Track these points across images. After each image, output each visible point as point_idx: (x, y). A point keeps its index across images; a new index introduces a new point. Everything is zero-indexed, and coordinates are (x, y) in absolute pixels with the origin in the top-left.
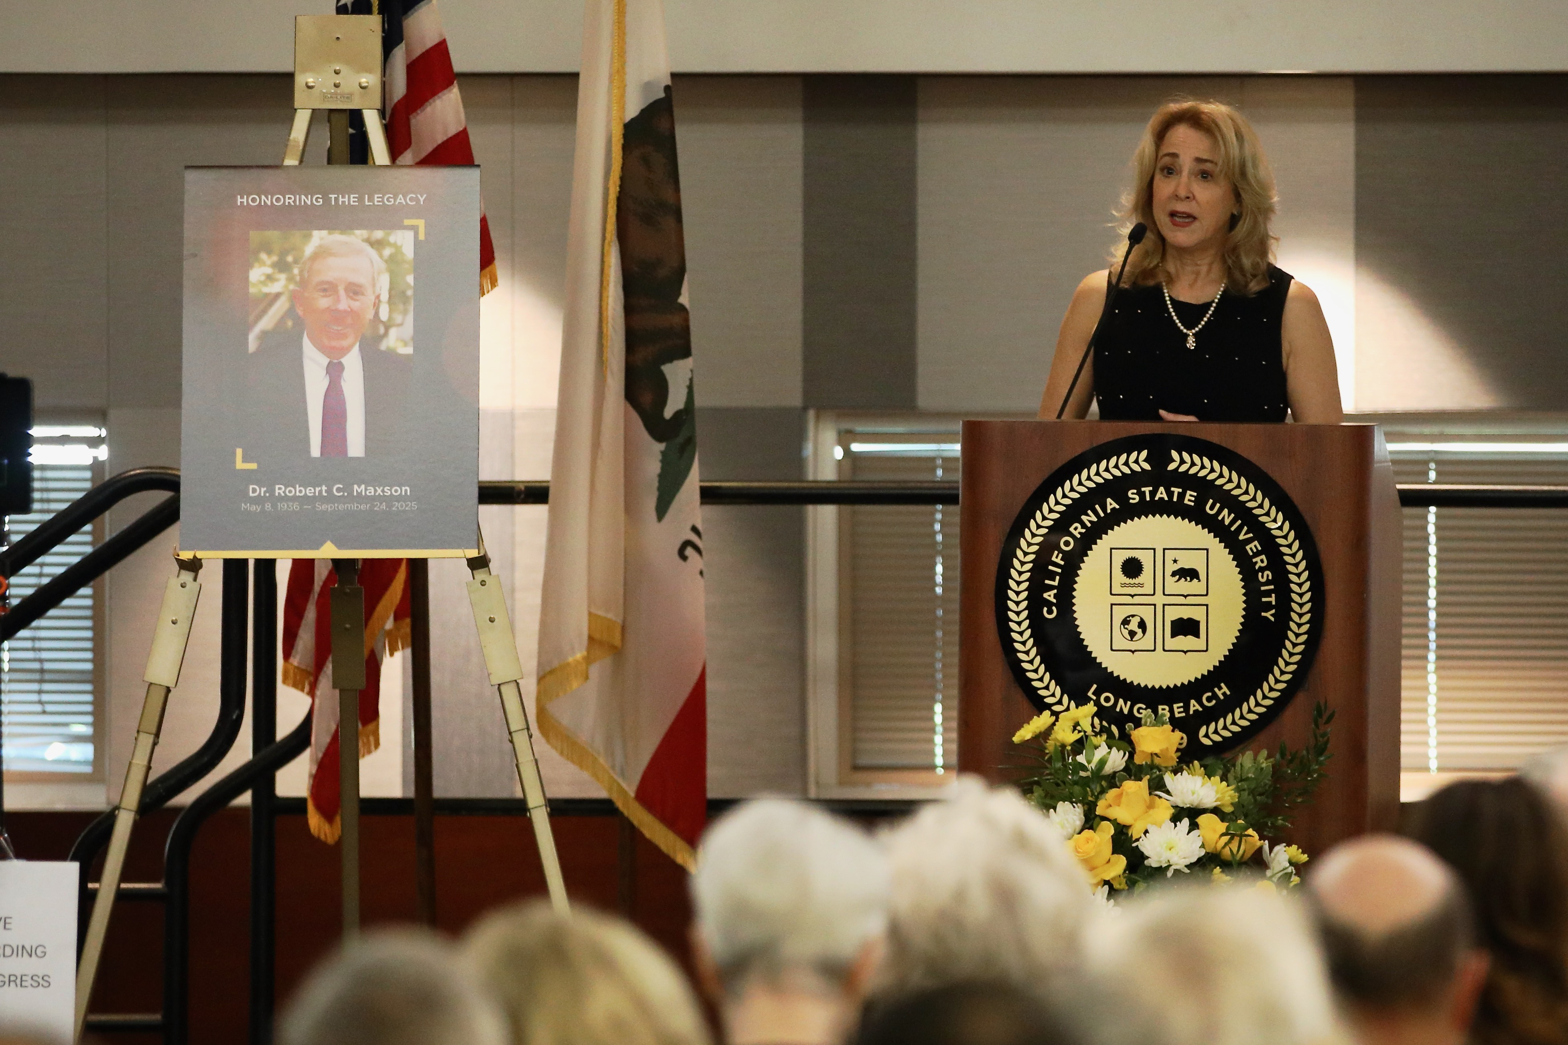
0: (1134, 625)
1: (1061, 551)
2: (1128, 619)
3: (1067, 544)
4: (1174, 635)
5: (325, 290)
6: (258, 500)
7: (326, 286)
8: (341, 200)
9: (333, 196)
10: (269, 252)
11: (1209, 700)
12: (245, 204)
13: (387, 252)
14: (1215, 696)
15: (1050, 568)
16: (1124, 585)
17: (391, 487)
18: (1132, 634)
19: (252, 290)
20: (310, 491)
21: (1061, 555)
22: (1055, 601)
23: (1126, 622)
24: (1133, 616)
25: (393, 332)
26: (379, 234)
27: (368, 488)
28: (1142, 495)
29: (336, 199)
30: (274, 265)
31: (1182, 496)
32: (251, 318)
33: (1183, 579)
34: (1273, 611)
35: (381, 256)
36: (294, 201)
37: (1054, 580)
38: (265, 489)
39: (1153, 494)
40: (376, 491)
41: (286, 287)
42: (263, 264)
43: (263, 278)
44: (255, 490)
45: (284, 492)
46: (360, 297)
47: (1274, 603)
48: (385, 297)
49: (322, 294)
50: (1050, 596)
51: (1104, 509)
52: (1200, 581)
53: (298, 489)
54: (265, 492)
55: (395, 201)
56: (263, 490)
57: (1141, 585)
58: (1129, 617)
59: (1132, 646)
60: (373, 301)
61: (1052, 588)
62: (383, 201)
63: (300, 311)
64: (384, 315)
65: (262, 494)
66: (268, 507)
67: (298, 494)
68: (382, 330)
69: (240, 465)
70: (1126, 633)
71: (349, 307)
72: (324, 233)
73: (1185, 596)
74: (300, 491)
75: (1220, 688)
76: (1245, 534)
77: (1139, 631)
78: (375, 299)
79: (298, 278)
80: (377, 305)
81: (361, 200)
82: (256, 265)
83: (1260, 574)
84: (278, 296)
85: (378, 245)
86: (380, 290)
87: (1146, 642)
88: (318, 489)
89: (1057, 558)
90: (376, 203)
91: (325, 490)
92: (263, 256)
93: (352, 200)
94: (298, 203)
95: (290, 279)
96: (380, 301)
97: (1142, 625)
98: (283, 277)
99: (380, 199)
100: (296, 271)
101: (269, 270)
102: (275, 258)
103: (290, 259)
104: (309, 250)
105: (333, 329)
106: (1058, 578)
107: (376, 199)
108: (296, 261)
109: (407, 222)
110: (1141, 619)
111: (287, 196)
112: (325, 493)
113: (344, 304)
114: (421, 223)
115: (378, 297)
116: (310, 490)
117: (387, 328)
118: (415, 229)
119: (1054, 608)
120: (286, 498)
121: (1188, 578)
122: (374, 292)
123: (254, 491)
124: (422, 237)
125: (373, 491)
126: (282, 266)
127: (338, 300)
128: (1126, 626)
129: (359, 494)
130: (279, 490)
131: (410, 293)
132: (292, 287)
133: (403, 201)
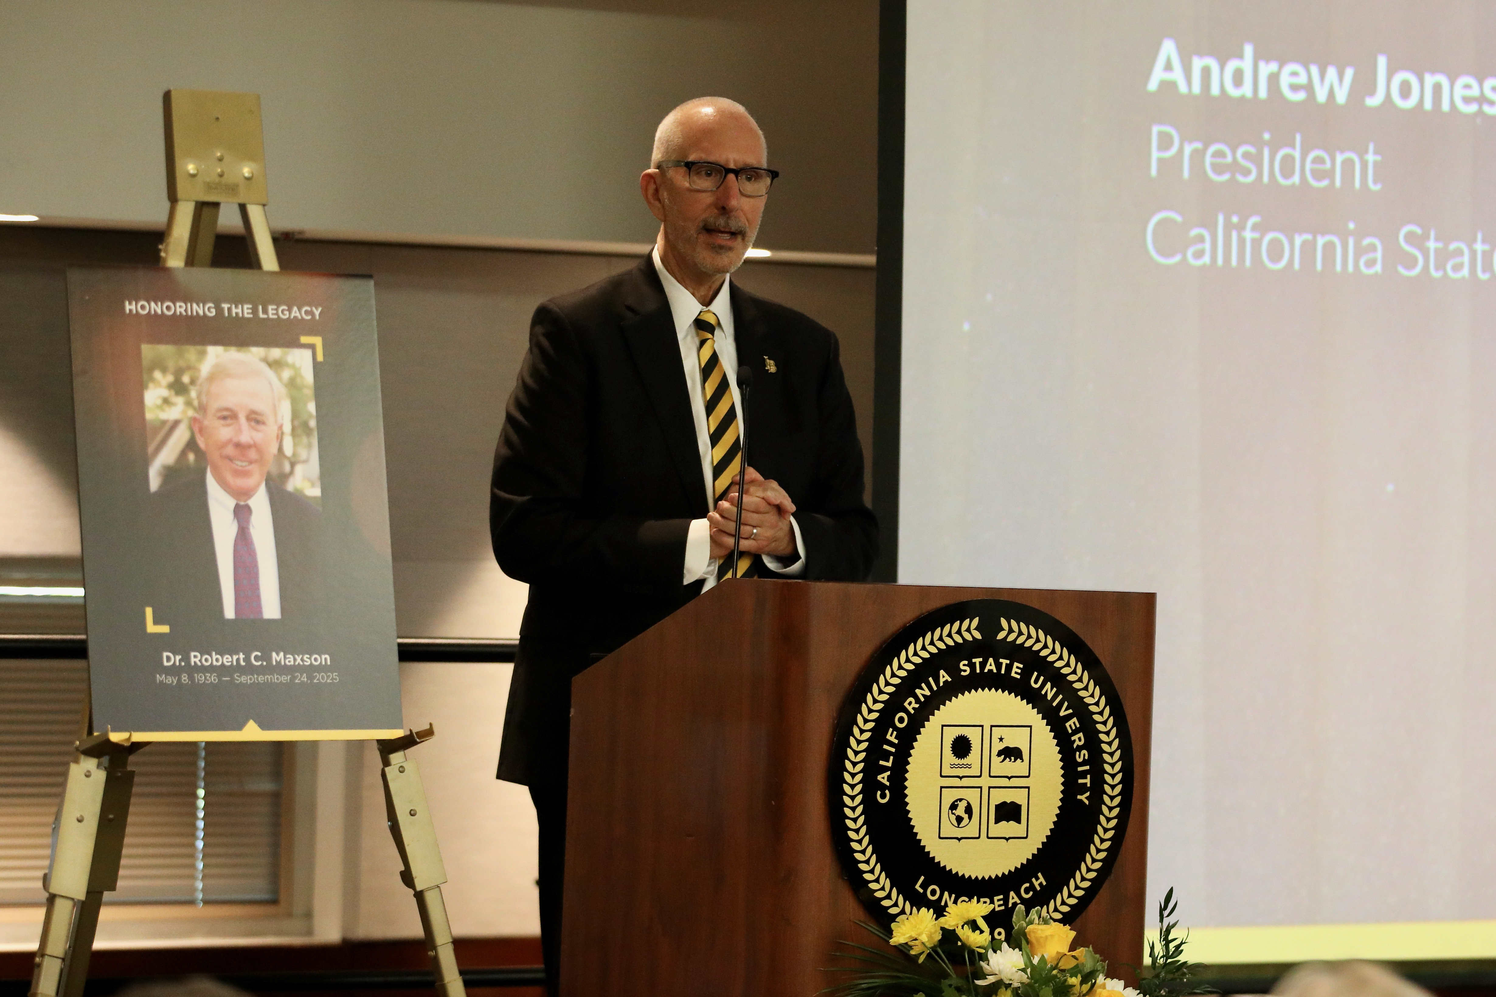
0: (960, 811)
1: (895, 728)
2: (956, 803)
3: (901, 721)
4: (997, 821)
5: (224, 418)
6: (174, 670)
7: (225, 413)
8: (234, 311)
9: (225, 306)
10: (164, 370)
11: (1027, 891)
12: (134, 312)
13: (286, 374)
14: (1032, 887)
15: (885, 747)
16: (953, 766)
17: (311, 655)
18: (959, 819)
19: (149, 416)
20: (227, 660)
21: (895, 733)
22: (888, 784)
23: (954, 807)
24: (961, 800)
25: (299, 469)
26: (276, 353)
27: (288, 656)
28: (972, 666)
29: (229, 309)
30: (171, 386)
31: (1009, 667)
32: (151, 449)
33: (1008, 759)
34: (1088, 794)
35: (280, 379)
36: (186, 310)
37: (888, 761)
38: (180, 657)
39: (983, 665)
40: (295, 660)
41: (184, 412)
42: (158, 384)
43: (159, 402)
44: (170, 659)
45: (200, 661)
46: (261, 427)
47: (1089, 785)
48: (287, 428)
49: (222, 422)
50: (883, 778)
51: (937, 682)
52: (1023, 761)
53: (214, 657)
54: (180, 661)
55: (290, 313)
56: (178, 657)
57: (969, 766)
58: (956, 801)
59: (959, 833)
60: (276, 431)
61: (885, 769)
62: (277, 314)
63: (201, 443)
64: (288, 450)
65: (178, 664)
66: (185, 678)
67: (215, 663)
68: (287, 468)
69: (152, 628)
70: (953, 818)
71: (252, 438)
72: (219, 349)
73: (1009, 778)
74: (217, 660)
75: (1037, 879)
76: (1066, 710)
77: (966, 816)
78: (278, 430)
79: (196, 403)
80: (280, 438)
81: (255, 311)
82: (151, 385)
83: (1078, 753)
84: (176, 423)
85: (276, 365)
86: (283, 420)
87: (970, 828)
88: (235, 657)
89: (891, 736)
90: (271, 316)
91: (243, 659)
92: (157, 375)
93: (246, 311)
94: (190, 313)
95: (189, 404)
96: (282, 433)
97: (969, 810)
98: (180, 400)
99: (275, 312)
100: (193, 394)
101: (165, 393)
102: (170, 378)
103: (186, 379)
104: (205, 368)
105: (237, 465)
106: (892, 758)
107: (270, 312)
108: (193, 382)
109: (304, 339)
110: (968, 803)
111: (178, 304)
112: (244, 661)
113: (247, 435)
114: (318, 341)
115: (281, 427)
116: (227, 658)
117: (293, 465)
118: (312, 347)
119: (887, 792)
120: (203, 669)
121: (1013, 758)
122: (276, 421)
123: (168, 659)
124: (320, 358)
125: (292, 659)
126: (178, 388)
127: (239, 431)
128: (954, 811)
129: (278, 663)
130: (195, 658)
131: (313, 423)
132: (191, 413)
133: (298, 314)
